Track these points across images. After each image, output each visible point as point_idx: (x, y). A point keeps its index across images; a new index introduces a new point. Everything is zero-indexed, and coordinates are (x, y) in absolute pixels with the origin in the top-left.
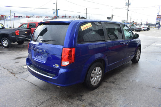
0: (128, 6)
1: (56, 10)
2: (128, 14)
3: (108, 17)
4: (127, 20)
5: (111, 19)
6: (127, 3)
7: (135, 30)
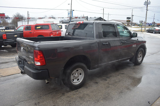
0: (147, 5)
1: (70, 11)
2: (146, 15)
3: (127, 18)
4: (146, 20)
5: (131, 20)
6: (146, 2)
7: (154, 32)
